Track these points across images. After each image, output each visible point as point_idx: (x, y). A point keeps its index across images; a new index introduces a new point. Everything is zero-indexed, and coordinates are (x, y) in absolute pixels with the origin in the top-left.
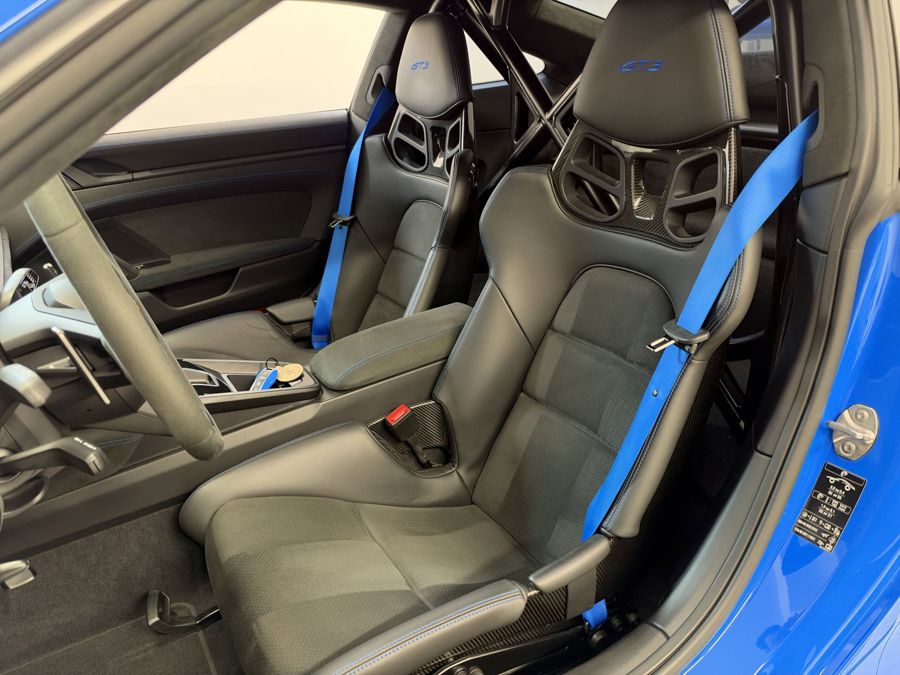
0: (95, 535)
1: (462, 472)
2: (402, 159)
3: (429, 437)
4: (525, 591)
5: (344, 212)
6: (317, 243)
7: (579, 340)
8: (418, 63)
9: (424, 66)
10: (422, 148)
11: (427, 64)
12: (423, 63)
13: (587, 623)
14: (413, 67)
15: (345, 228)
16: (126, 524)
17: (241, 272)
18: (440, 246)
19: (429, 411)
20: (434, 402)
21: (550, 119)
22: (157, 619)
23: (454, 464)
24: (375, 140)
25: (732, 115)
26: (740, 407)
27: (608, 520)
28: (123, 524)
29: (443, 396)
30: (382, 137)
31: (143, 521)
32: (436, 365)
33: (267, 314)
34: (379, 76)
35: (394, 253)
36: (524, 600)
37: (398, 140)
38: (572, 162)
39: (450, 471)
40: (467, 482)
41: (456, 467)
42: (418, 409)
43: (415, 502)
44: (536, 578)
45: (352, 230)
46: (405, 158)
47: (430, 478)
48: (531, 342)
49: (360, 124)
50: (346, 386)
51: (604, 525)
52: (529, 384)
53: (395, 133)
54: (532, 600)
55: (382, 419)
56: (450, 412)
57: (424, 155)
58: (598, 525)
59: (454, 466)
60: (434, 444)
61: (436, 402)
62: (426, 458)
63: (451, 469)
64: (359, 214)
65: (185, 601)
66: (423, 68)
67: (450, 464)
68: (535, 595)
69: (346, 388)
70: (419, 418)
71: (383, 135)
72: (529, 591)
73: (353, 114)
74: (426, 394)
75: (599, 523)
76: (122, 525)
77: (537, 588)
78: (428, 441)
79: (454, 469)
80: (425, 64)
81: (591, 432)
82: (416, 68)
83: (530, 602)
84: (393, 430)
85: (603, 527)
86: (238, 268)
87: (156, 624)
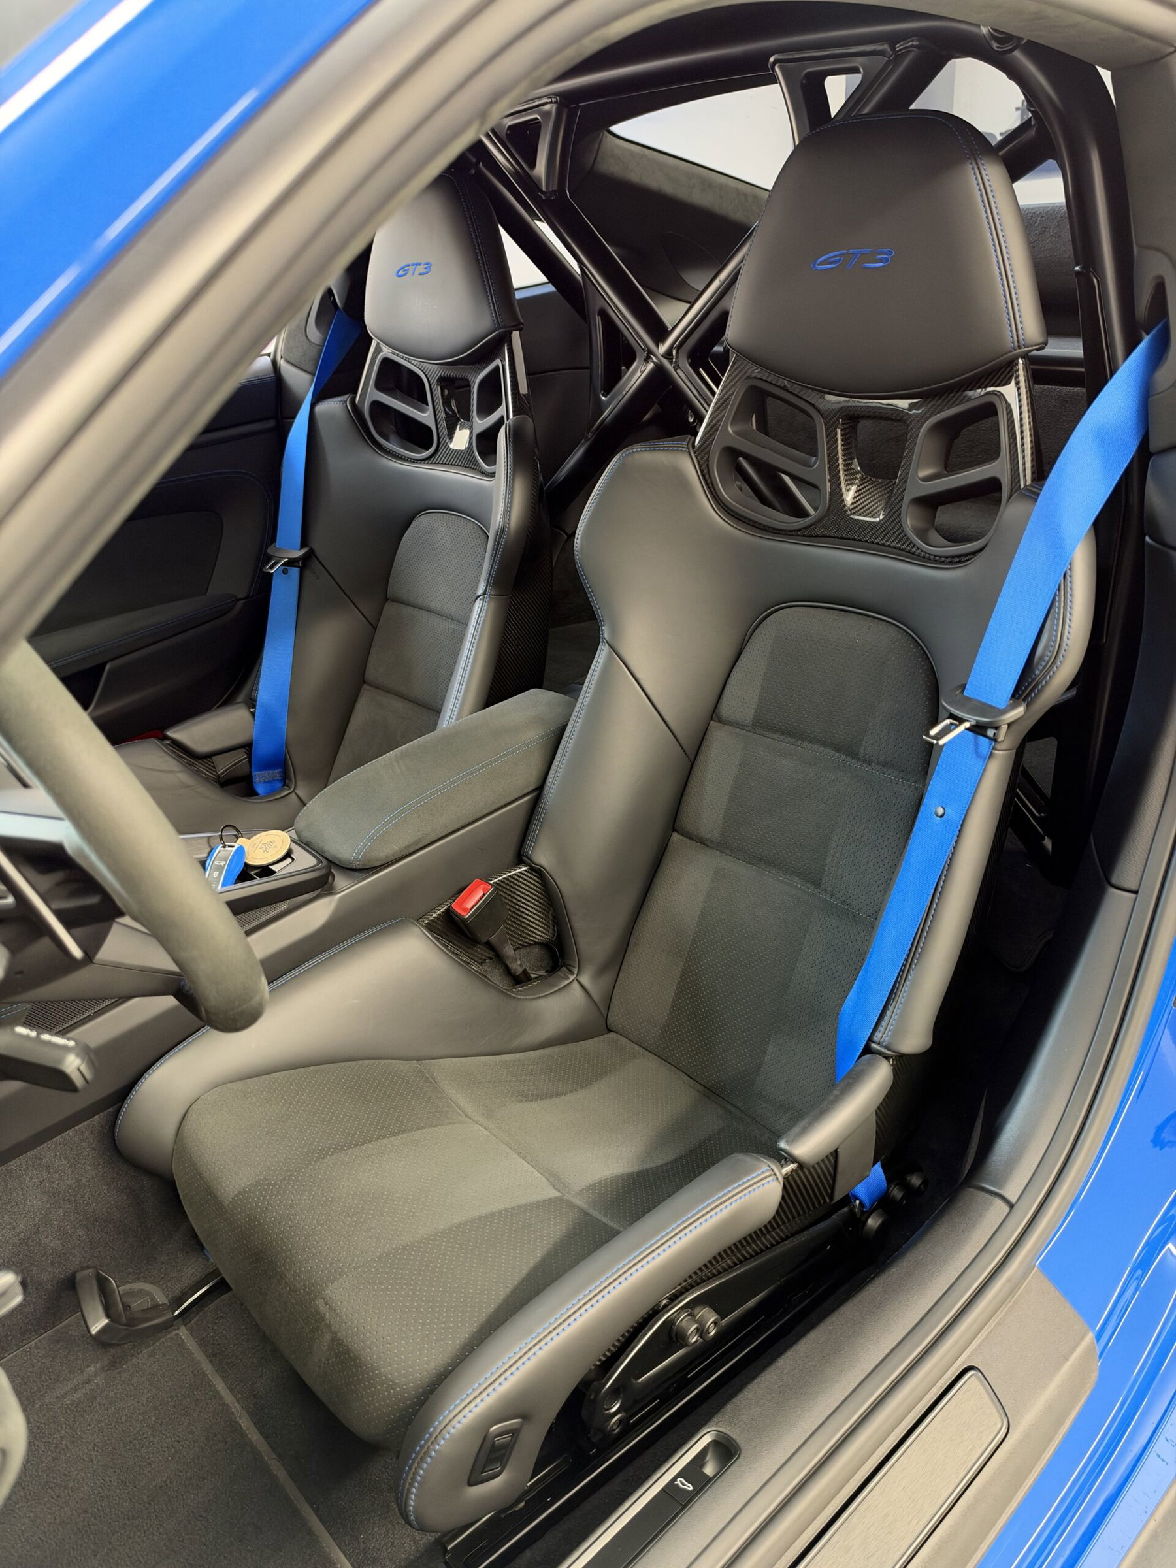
1: (585, 979)
2: (387, 439)
3: (523, 929)
4: (777, 1167)
5: (289, 545)
6: (240, 605)
7: (769, 734)
8: (409, 265)
9: (421, 269)
10: (425, 417)
11: (428, 266)
12: (419, 264)
13: (858, 1202)
14: (398, 272)
15: (295, 572)
17: (110, 672)
18: (492, 593)
19: (521, 885)
20: (526, 868)
21: (668, 355)
22: (105, 1321)
23: (572, 969)
24: (333, 406)
25: (1021, 337)
26: (1042, 815)
27: (881, 1029)
29: (543, 856)
30: (346, 402)
31: (46, 1151)
32: (523, 803)
33: (168, 742)
34: (329, 292)
35: (390, 609)
36: (779, 1182)
37: (376, 405)
38: (730, 430)
39: (567, 982)
40: (596, 997)
41: (576, 973)
42: (502, 884)
43: (516, 1043)
44: (791, 1142)
45: (308, 573)
46: (393, 437)
47: (537, 998)
48: (684, 746)
49: (300, 381)
50: (377, 860)
51: (876, 1038)
52: (688, 818)
53: (368, 392)
54: (789, 1180)
55: (443, 910)
56: (558, 883)
57: (429, 429)
58: (866, 1039)
59: (572, 973)
60: (532, 939)
61: (532, 868)
62: (521, 965)
63: (568, 978)
64: (317, 544)
65: (138, 1280)
66: (420, 274)
67: (564, 969)
68: (793, 1171)
69: (377, 864)
71: (346, 398)
72: (782, 1166)
73: (282, 363)
74: (510, 854)
75: (868, 1036)
77: (793, 1160)
78: (521, 936)
79: (572, 978)
80: (422, 266)
81: (808, 885)
82: (406, 274)
83: (789, 1185)
84: (467, 926)
85: (874, 1042)
86: (103, 665)
87: (104, 1330)
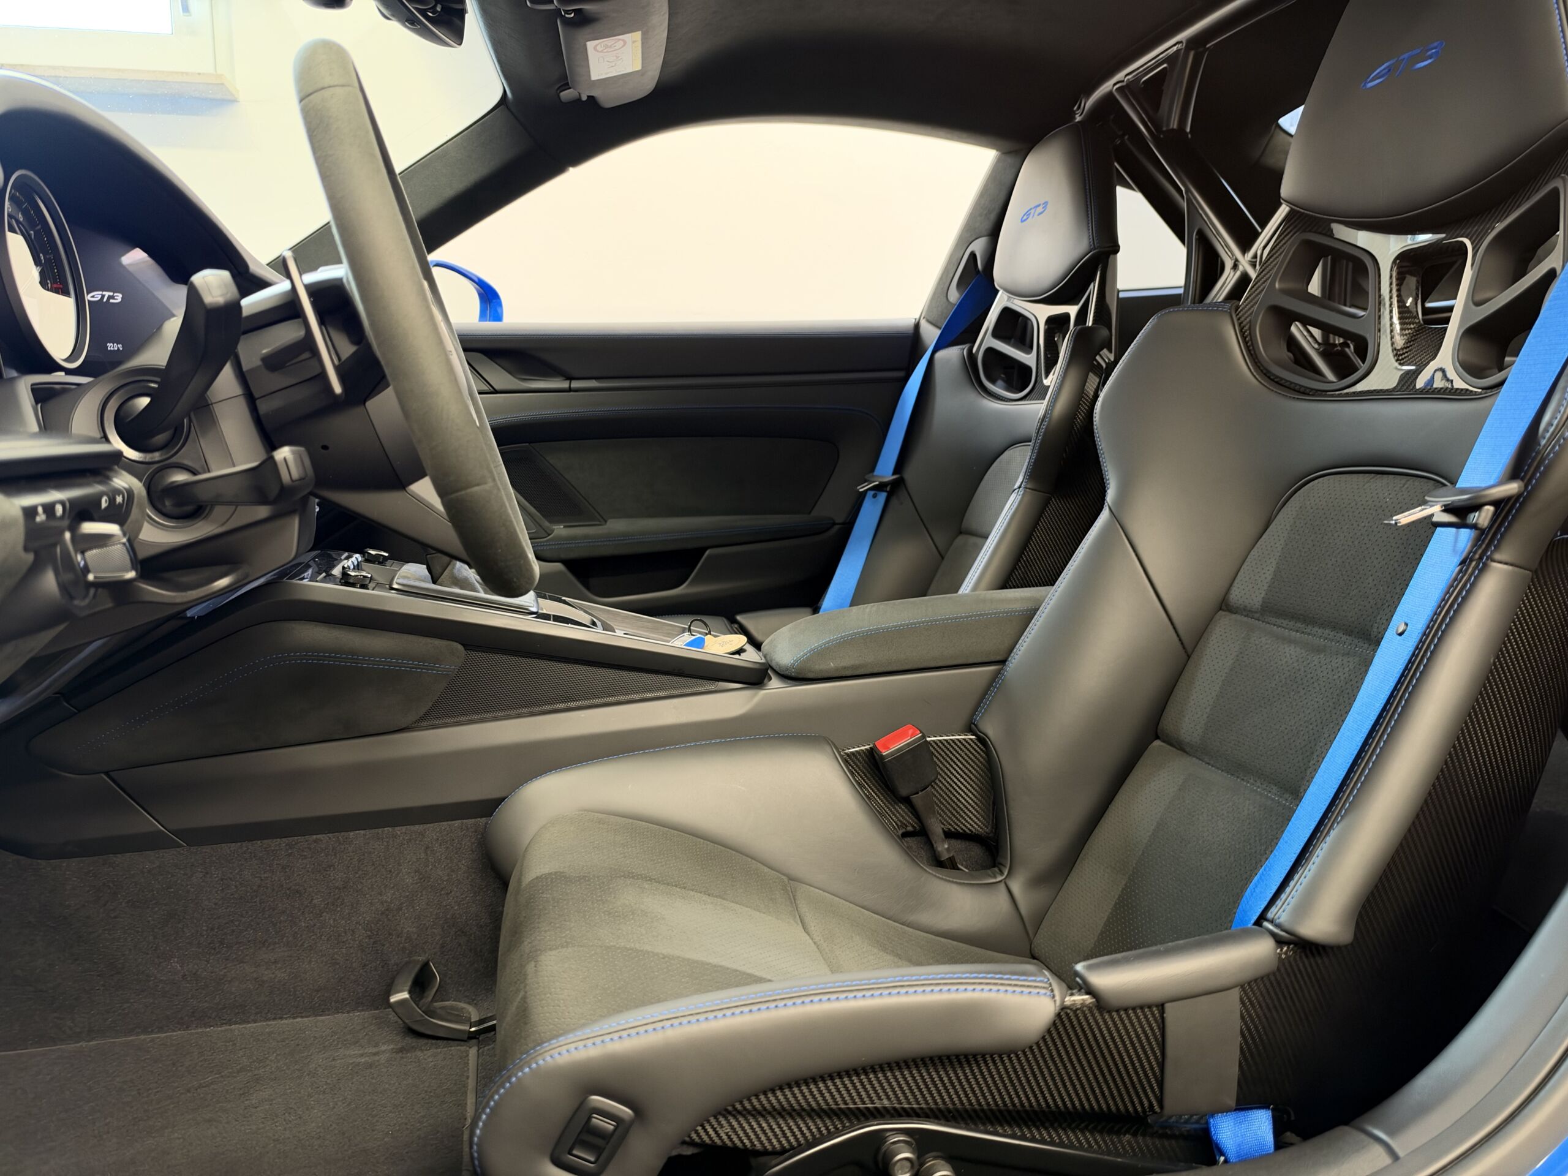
0: (352, 834)
1: (1016, 887)
2: (993, 382)
3: (958, 809)
5: (885, 470)
6: (837, 527)
7: (1279, 622)
8: (1030, 211)
9: (1040, 209)
10: (1028, 359)
11: (1046, 203)
12: (1039, 206)
13: (1222, 1159)
14: (1022, 218)
15: (882, 496)
16: (404, 829)
17: (708, 556)
19: (963, 754)
20: (974, 737)
21: (1253, 260)
22: (405, 995)
23: (1002, 868)
24: (952, 355)
28: (398, 828)
29: (991, 728)
30: (964, 349)
32: (986, 671)
34: (973, 256)
35: (961, 539)
37: (990, 351)
38: (1277, 286)
39: (994, 880)
40: (1023, 911)
41: (1006, 874)
42: (940, 744)
43: (912, 918)
45: (894, 501)
46: (1000, 382)
49: (931, 334)
50: (811, 672)
53: (986, 340)
54: (1076, 1016)
55: (867, 747)
56: (1001, 759)
57: (1029, 369)
59: (1002, 873)
60: (969, 826)
61: (979, 739)
62: (948, 850)
63: (995, 877)
64: (909, 475)
66: (1039, 213)
67: (996, 869)
68: (1083, 1005)
69: (811, 676)
70: (940, 764)
71: (966, 347)
73: (923, 323)
74: (961, 720)
76: (396, 828)
78: (955, 816)
79: (999, 878)
80: (1041, 207)
82: (1028, 218)
83: (1072, 1021)
84: (884, 764)
85: (1267, 920)
86: (705, 549)
87: (402, 1002)
